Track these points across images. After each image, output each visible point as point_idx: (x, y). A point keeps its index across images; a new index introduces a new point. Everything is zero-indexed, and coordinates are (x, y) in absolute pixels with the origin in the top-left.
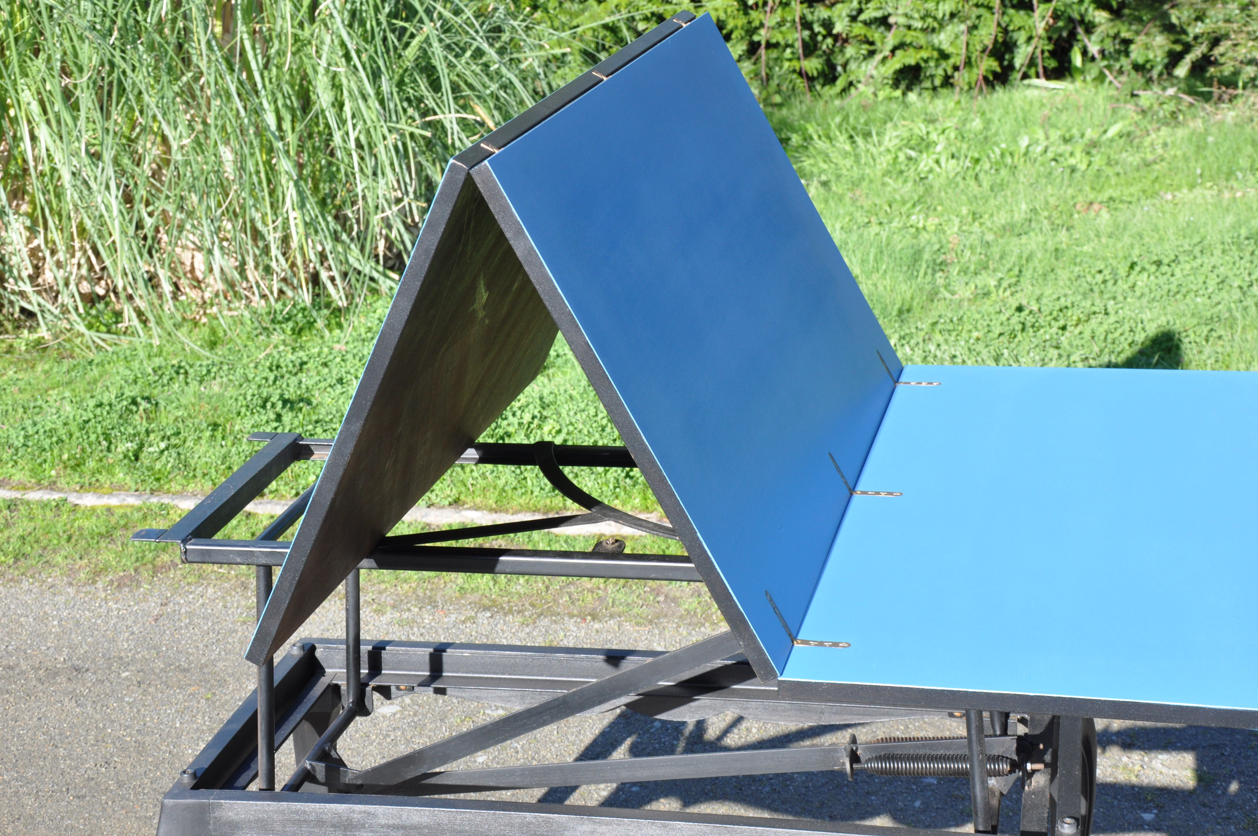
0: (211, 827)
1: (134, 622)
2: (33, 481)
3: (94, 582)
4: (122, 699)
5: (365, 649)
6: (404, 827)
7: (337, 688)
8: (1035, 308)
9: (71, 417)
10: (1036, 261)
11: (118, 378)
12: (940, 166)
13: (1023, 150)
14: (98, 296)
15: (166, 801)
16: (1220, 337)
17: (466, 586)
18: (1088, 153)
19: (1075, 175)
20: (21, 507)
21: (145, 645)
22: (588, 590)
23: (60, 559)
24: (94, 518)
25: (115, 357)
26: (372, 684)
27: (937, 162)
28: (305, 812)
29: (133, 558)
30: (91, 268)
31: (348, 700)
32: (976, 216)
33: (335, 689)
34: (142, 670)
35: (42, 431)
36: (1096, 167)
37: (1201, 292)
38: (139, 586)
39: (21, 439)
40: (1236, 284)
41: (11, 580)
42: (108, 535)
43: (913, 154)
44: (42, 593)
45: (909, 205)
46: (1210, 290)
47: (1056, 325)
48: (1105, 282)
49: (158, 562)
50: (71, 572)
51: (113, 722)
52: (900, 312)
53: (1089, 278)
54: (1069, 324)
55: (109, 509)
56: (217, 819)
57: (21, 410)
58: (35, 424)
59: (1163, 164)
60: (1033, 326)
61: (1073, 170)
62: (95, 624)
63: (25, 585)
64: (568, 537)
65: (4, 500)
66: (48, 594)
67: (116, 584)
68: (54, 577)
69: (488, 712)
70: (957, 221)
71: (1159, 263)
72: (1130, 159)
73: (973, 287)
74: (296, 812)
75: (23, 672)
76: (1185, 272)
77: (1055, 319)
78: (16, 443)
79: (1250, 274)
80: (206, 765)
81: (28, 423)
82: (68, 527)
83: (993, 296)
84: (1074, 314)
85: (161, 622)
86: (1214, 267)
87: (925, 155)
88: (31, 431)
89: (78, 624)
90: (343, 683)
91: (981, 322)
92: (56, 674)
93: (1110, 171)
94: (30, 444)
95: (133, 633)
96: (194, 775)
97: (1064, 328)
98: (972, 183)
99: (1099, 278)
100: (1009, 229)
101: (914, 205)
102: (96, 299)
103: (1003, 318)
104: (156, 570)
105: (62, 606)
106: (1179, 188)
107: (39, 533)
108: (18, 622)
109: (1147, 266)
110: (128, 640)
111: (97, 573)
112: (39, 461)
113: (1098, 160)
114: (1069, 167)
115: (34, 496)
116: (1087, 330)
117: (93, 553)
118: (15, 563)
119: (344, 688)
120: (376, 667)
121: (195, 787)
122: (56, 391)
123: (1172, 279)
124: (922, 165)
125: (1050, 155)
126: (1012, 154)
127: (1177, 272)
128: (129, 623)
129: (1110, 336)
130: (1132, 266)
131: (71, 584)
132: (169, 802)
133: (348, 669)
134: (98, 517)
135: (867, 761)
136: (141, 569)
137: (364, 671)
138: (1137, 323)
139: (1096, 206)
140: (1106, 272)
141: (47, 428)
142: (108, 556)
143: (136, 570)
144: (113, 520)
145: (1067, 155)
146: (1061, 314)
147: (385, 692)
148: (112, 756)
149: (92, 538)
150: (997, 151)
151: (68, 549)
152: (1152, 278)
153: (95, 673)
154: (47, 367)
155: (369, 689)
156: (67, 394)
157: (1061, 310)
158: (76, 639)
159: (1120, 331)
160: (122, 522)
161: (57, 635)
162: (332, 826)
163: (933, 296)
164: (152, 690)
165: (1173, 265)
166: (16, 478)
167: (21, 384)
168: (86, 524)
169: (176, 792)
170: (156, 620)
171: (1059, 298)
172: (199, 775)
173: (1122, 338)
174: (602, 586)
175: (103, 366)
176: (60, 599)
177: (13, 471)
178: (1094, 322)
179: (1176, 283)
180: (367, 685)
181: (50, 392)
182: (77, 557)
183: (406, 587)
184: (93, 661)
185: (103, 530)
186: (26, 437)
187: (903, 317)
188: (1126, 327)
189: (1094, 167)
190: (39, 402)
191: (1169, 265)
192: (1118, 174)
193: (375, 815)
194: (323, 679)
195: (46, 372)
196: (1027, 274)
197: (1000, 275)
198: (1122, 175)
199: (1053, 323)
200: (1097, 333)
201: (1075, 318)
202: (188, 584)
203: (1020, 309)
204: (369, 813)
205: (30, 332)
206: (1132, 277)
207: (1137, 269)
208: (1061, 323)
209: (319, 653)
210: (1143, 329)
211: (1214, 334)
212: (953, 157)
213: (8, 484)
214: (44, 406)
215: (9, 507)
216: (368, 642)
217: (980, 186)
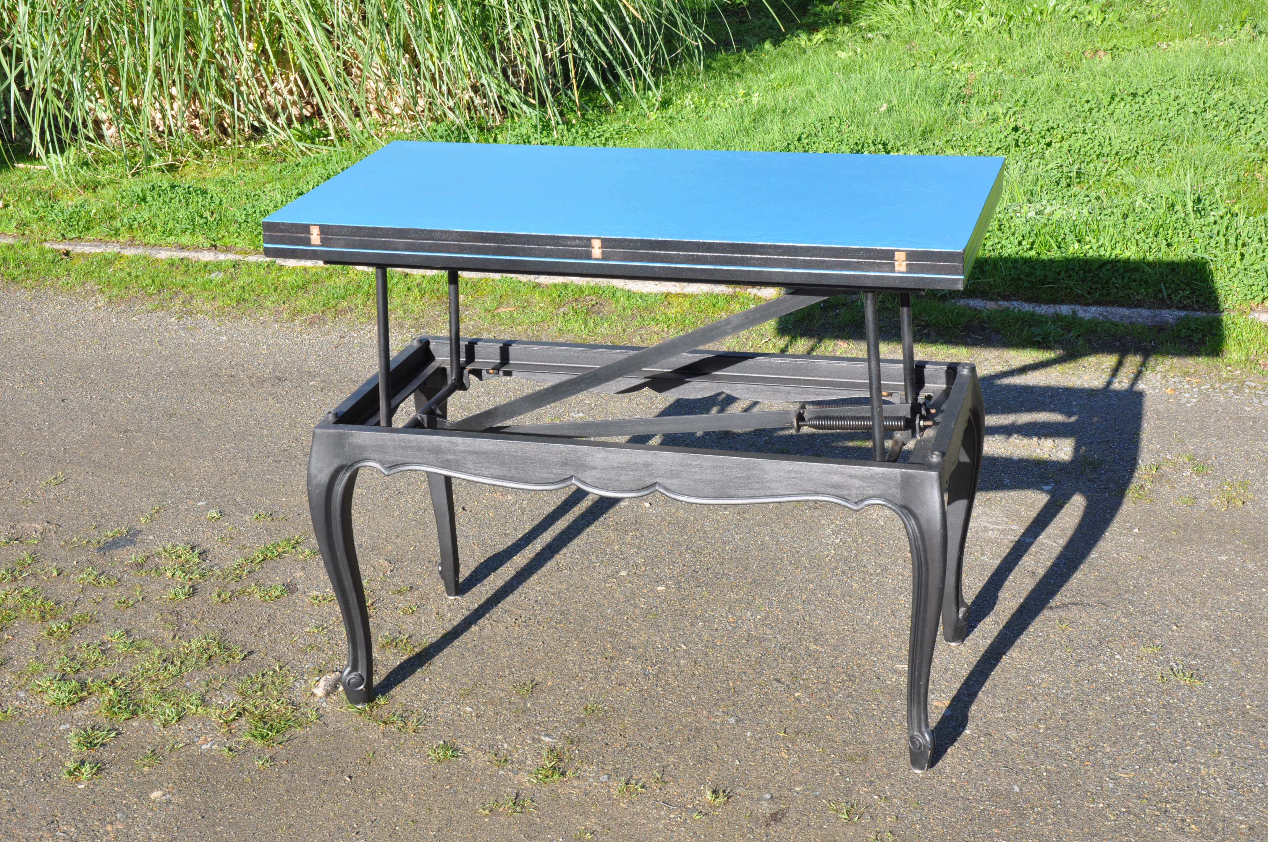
0: (346, 449)
1: (320, 348)
2: (252, 248)
3: (293, 320)
4: (310, 400)
5: (463, 343)
6: (476, 453)
7: (444, 370)
8: (1028, 128)
9: (280, 201)
10: (1039, 93)
11: (316, 175)
12: (982, 23)
13: (1050, 9)
14: (306, 117)
15: (316, 430)
16: (1170, 150)
17: (564, 328)
18: (1103, 11)
19: (1090, 29)
20: (242, 266)
21: (328, 364)
22: (655, 332)
23: (269, 303)
24: (294, 276)
25: (315, 161)
26: (469, 367)
27: (980, 19)
28: (409, 441)
29: (321, 304)
30: (301, 96)
31: (451, 378)
32: (1001, 61)
33: (442, 371)
34: (324, 381)
35: (258, 211)
36: (1108, 23)
37: (1164, 117)
38: (324, 324)
39: (244, 217)
40: (1192, 111)
41: (235, 317)
42: (304, 287)
43: (961, 12)
44: (256, 327)
45: (951, 53)
46: (1171, 115)
47: (1043, 141)
48: (1090, 110)
49: (339, 307)
50: (277, 313)
51: (302, 414)
52: (924, 133)
53: (1079, 107)
54: (1054, 141)
55: (305, 269)
56: (350, 444)
57: (244, 198)
58: (254, 207)
59: (1165, 20)
60: (1024, 143)
61: (1089, 25)
62: (293, 349)
63: (244, 321)
64: (642, 293)
65: (231, 261)
66: (260, 328)
67: (308, 322)
68: (264, 316)
69: (573, 414)
70: (985, 64)
71: (1134, 95)
72: (1138, 16)
73: (985, 114)
74: (404, 440)
75: (241, 379)
76: (1154, 102)
77: (1043, 137)
78: (240, 220)
79: (1204, 103)
80: (345, 410)
81: (249, 205)
82: (276, 281)
83: (1001, 121)
84: (1059, 133)
85: (340, 349)
86: (1177, 97)
87: (970, 14)
88: (250, 211)
89: (280, 349)
90: (448, 367)
91: (984, 139)
92: (265, 381)
93: (1119, 26)
94: (250, 220)
95: (319, 356)
96: (336, 415)
97: (1049, 144)
98: (1006, 36)
99: (1087, 107)
100: (1025, 71)
101: (955, 53)
102: (305, 120)
103: (1002, 136)
104: (337, 313)
105: (270, 336)
106: (1173, 39)
107: (255, 285)
108: (238, 346)
109: (1126, 97)
110: (315, 360)
111: (296, 313)
112: (255, 233)
113: (1111, 17)
114: (1086, 22)
115: (252, 259)
116: (1066, 145)
117: (293, 300)
118: (237, 305)
119: (449, 370)
120: (471, 357)
121: (337, 423)
122: (271, 185)
123: (1142, 107)
124: (968, 21)
125: (1072, 13)
126: (1041, 13)
127: (1148, 102)
128: (317, 349)
129: (1083, 150)
130: (1113, 98)
131: (276, 321)
132: (318, 431)
133: (451, 357)
134: (297, 274)
135: (809, 420)
136: (327, 312)
137: (463, 359)
138: (1105, 139)
139: (1101, 53)
140: (1092, 102)
141: (262, 209)
142: (303, 302)
143: (323, 312)
144: (308, 277)
145: (1086, 13)
146: (1048, 133)
147: (478, 373)
148: (300, 436)
149: (293, 289)
150: (1030, 11)
151: (274, 297)
152: (1128, 106)
153: (291, 382)
154: (266, 168)
155: (466, 372)
156: (278, 186)
157: (1048, 130)
158: (279, 358)
159: (1091, 145)
160: (314, 278)
161: (265, 355)
162: (429, 451)
163: (952, 120)
164: (331, 394)
165: (1146, 96)
166: (240, 245)
167: (246, 179)
168: (288, 279)
169: (323, 425)
170: (336, 347)
171: (1048, 121)
172: (339, 415)
173: (1092, 151)
174: (665, 330)
175: (307, 167)
176: (269, 332)
177: (237, 240)
178: (1072, 141)
179: (1145, 110)
180: (465, 368)
181: (267, 185)
182: (281, 302)
183: (519, 328)
184: (291, 374)
185: (300, 283)
186: (247, 215)
187: (926, 137)
188: (1097, 143)
189: (1107, 23)
190: (258, 192)
191: (1143, 96)
192: (1126, 28)
193: (457, 444)
194: (433, 364)
195: (265, 172)
196: (1030, 104)
197: (1009, 105)
198: (1129, 29)
199: (1041, 140)
200: (1073, 148)
201: (1059, 136)
202: (361, 323)
203: (1016, 129)
204: (453, 443)
205: (255, 143)
206: (1112, 106)
207: (1117, 99)
208: (1048, 140)
209: (432, 346)
210: (1110, 144)
211: (1165, 148)
212: (992, 15)
213: (234, 250)
214: (261, 194)
215: (234, 266)
216: (465, 339)
217: (1011, 37)
